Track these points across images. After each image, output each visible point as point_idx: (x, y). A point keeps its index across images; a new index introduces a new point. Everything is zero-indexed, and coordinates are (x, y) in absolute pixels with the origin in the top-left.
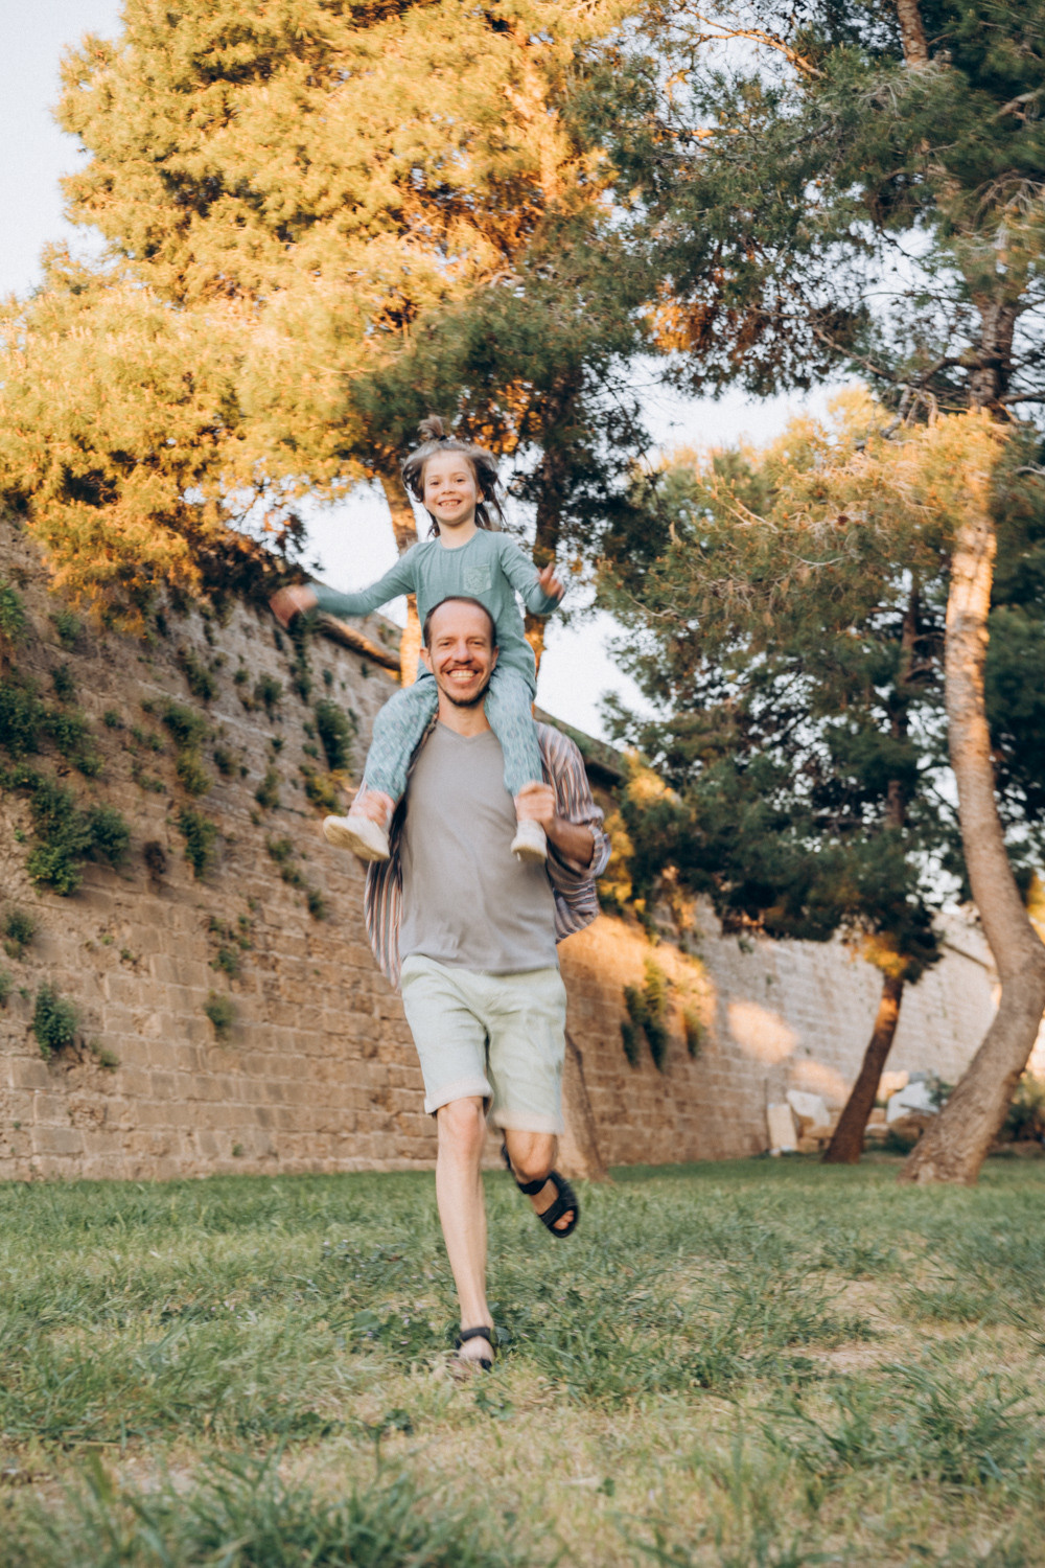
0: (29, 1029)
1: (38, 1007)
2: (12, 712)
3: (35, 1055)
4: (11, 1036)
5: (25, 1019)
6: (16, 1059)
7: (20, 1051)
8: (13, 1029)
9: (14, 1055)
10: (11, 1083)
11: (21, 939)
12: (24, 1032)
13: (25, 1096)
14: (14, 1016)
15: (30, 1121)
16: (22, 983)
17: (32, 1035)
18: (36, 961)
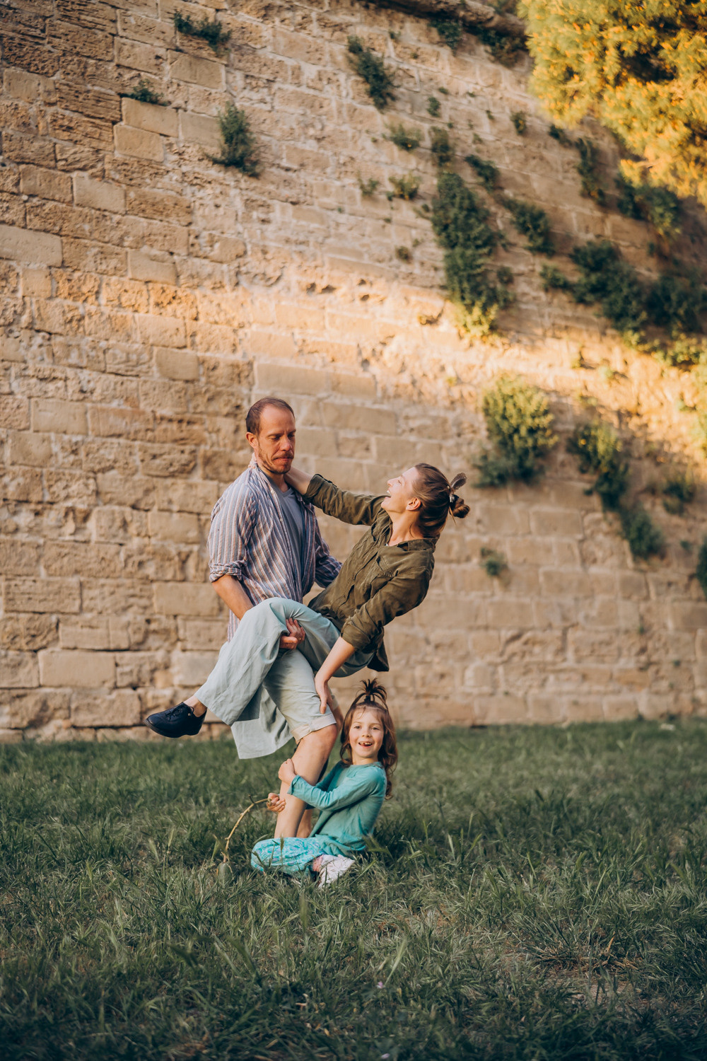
0: (691, 577)
1: (700, 556)
2: (668, 299)
3: (699, 600)
4: (670, 584)
5: (687, 565)
6: (676, 604)
7: (680, 596)
8: (673, 577)
9: (674, 600)
10: (670, 624)
11: (681, 496)
12: (685, 580)
13: (687, 637)
14: (675, 565)
15: (692, 658)
16: (684, 536)
17: (695, 583)
18: (700, 515)
